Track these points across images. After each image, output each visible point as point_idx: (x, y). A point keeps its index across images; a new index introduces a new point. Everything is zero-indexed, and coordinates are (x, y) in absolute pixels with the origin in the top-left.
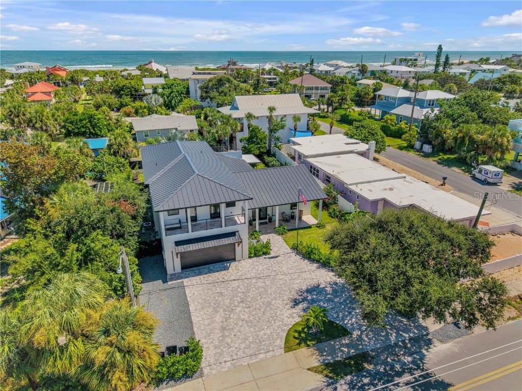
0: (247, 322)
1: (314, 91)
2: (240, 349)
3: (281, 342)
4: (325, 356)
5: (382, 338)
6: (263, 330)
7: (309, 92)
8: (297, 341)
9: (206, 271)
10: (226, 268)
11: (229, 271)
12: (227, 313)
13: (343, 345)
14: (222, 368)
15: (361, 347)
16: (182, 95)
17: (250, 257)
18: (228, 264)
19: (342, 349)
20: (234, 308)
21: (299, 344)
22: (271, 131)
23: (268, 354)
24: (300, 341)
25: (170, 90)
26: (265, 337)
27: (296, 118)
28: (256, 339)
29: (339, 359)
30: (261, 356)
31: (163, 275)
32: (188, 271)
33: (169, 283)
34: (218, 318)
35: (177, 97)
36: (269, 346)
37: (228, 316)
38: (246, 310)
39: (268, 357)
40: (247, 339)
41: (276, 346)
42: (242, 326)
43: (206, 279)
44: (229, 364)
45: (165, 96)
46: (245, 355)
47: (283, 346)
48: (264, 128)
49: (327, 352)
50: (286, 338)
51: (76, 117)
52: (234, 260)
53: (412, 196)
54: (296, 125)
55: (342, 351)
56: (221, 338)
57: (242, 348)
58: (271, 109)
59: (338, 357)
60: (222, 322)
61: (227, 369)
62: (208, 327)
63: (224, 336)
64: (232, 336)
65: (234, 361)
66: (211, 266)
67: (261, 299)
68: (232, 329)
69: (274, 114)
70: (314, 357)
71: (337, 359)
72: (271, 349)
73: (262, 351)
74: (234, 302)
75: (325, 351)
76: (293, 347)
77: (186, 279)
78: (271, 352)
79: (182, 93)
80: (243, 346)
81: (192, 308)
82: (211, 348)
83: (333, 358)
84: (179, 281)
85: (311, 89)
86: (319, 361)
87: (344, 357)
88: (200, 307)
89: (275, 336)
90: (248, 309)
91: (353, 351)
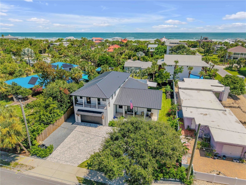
0: (79, 149)
1: (240, 56)
2: (66, 157)
3: (80, 162)
4: (89, 176)
5: (121, 182)
6: (81, 155)
7: (236, 56)
8: (87, 165)
9: (89, 125)
10: (96, 127)
11: (96, 128)
12: (77, 143)
13: (101, 176)
14: (53, 160)
15: (107, 181)
16: (162, 53)
17: (109, 126)
18: (99, 126)
19: (99, 177)
20: (81, 142)
21: (86, 166)
22: (175, 73)
23: (72, 164)
24: (88, 165)
25: (157, 51)
26: (78, 157)
27: (191, 68)
28: (74, 157)
29: (93, 180)
30: (69, 163)
31: (74, 122)
32: (83, 123)
33: (73, 125)
34: (72, 144)
35: (160, 54)
36: (76, 161)
37: (76, 144)
38: (84, 145)
39: (70, 165)
40: (72, 155)
41: (77, 163)
42: (76, 150)
43: (85, 128)
44: (57, 160)
45: (154, 53)
46: (64, 160)
47: (80, 164)
48: (171, 71)
49: (92, 175)
50: (84, 162)
51: (102, 58)
52: (102, 125)
53: (213, 121)
54: (190, 72)
55: (98, 178)
56: (65, 151)
57: (67, 157)
58: (177, 62)
59: (93, 179)
60: (72, 145)
61: (54, 161)
62: (66, 145)
63: (66, 150)
64: (69, 152)
65: (59, 160)
66: (92, 124)
67: (94, 143)
68: (72, 149)
69: (178, 64)
70: (85, 174)
71: (91, 180)
72: (75, 163)
73: (71, 162)
74: (84, 140)
75: (91, 174)
76: (83, 166)
77: (79, 126)
78: (73, 164)
79: (162, 52)
80: (68, 157)
81: (69, 136)
82: (58, 152)
83: (91, 178)
84: (77, 125)
85: (238, 54)
86: (85, 176)
87: (95, 180)
88: (72, 137)
89: (82, 159)
90: (85, 145)
91: (102, 180)
